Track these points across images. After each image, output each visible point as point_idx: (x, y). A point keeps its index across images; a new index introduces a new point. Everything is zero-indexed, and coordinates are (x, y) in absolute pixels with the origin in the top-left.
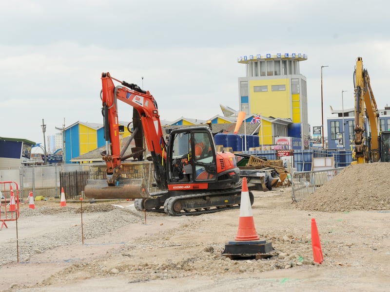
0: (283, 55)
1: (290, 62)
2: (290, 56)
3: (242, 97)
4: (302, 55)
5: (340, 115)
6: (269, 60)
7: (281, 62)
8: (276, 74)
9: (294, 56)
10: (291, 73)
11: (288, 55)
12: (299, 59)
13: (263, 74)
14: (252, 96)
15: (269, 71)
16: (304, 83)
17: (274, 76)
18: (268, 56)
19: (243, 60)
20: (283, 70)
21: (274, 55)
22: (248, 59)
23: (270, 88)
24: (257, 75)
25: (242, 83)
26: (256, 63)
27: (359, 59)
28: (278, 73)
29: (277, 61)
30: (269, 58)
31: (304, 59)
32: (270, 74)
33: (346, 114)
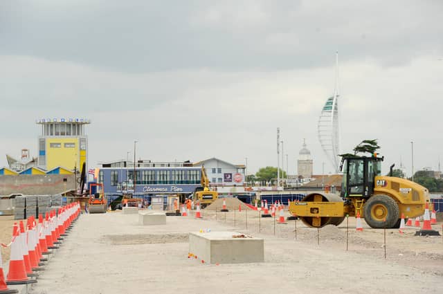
0: (74, 120)
1: (79, 125)
2: (79, 121)
5: (104, 166)
6: (63, 124)
7: (72, 125)
8: (67, 134)
10: (79, 134)
12: (85, 123)
13: (57, 134)
14: (48, 150)
15: (62, 131)
18: (63, 121)
19: (42, 122)
20: (72, 132)
21: (67, 120)
22: (46, 121)
23: (63, 145)
24: (52, 134)
26: (52, 125)
28: (69, 133)
29: (69, 125)
32: (63, 134)
33: (109, 165)
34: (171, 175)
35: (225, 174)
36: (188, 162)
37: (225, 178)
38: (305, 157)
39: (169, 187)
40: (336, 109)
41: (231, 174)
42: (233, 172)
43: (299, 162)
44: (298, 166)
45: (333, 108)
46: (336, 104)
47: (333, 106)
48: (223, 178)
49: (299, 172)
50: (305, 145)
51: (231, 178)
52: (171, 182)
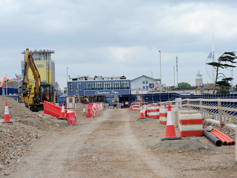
0: (42, 50)
1: (46, 54)
2: (46, 51)
3: (22, 70)
4: (52, 50)
5: (73, 80)
7: (42, 54)
8: (39, 59)
9: (48, 51)
10: (46, 59)
11: (45, 50)
12: (51, 53)
15: (36, 58)
16: (53, 64)
17: (38, 60)
18: (36, 51)
19: (24, 52)
20: (43, 58)
21: (38, 50)
25: (23, 63)
27: (27, 49)
28: (40, 59)
29: (40, 53)
30: (36, 52)
31: (53, 53)
33: (76, 79)
34: (112, 84)
35: (150, 84)
36: (124, 76)
37: (150, 86)
38: (199, 78)
39: (111, 92)
40: (213, 57)
41: (153, 84)
42: (154, 83)
43: (196, 80)
44: (196, 81)
45: (212, 57)
46: (213, 55)
47: (212, 56)
48: (149, 86)
49: (196, 84)
50: (199, 72)
51: (153, 86)
52: (112, 88)
